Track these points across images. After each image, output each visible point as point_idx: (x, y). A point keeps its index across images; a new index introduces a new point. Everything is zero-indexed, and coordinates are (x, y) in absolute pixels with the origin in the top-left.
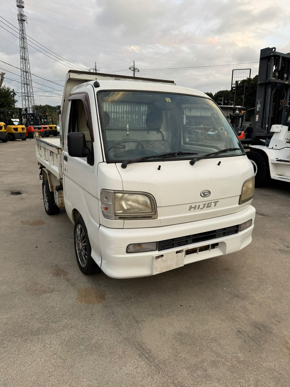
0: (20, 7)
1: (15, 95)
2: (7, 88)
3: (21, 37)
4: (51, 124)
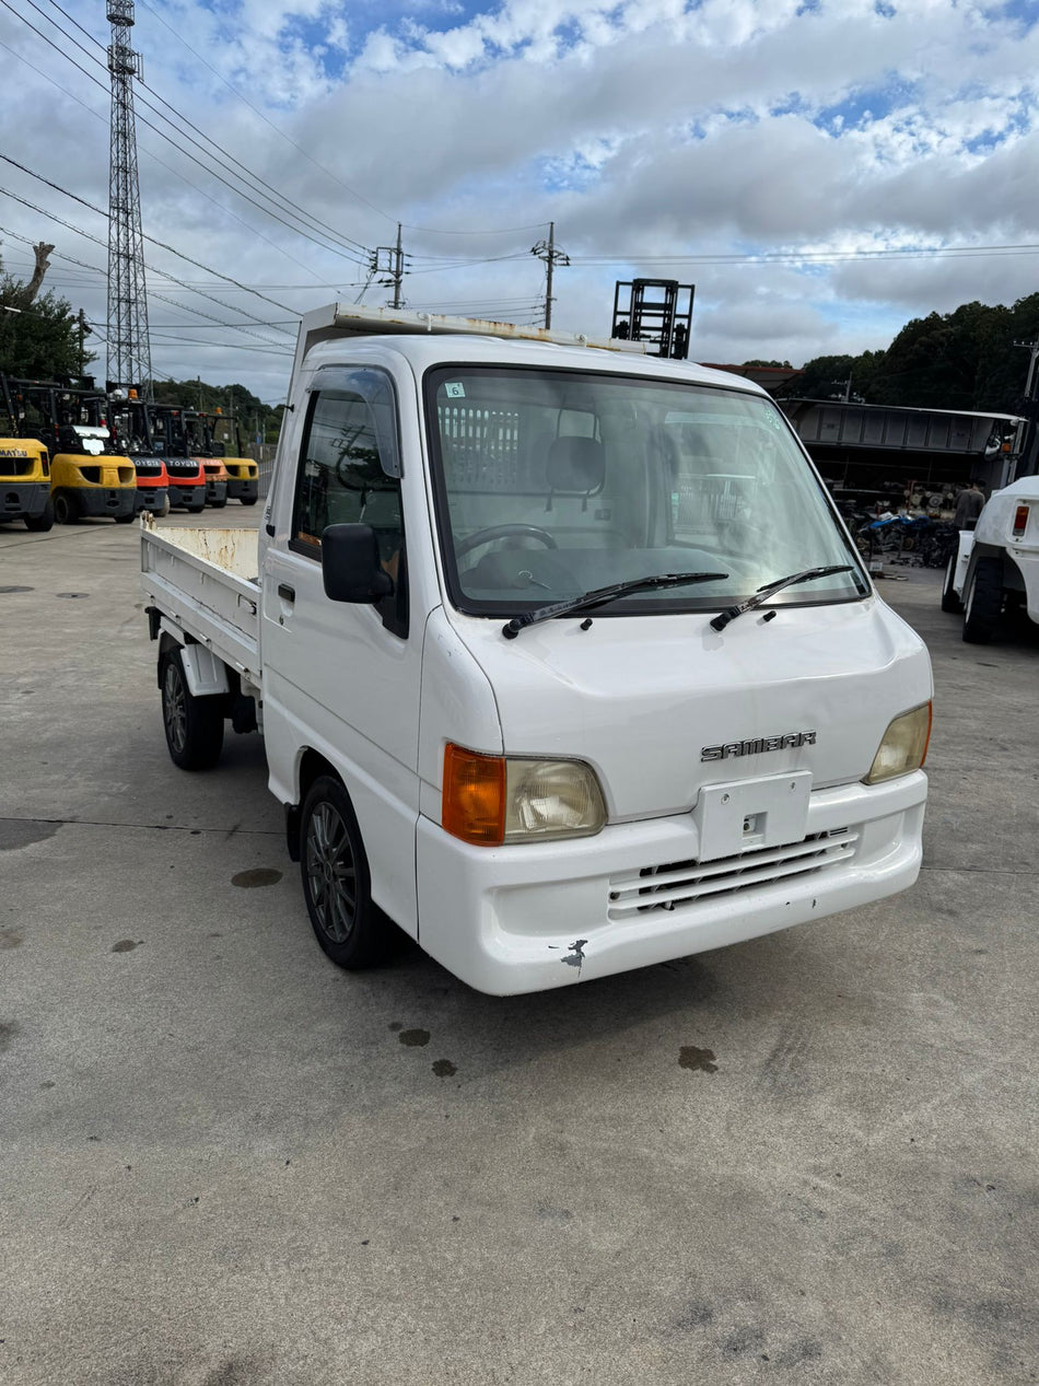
0: (118, 24)
1: (85, 333)
2: (60, 306)
3: (115, 129)
4: (235, 456)
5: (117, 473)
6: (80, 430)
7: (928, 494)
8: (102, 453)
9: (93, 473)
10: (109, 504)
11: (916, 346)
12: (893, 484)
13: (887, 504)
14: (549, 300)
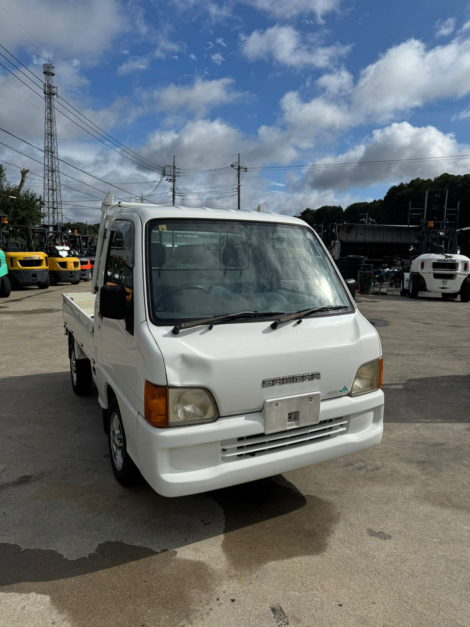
0: (48, 75)
1: (42, 206)
2: (32, 195)
3: (47, 118)
5: (73, 265)
6: (58, 248)
7: (404, 260)
8: (67, 256)
9: (64, 264)
10: (70, 277)
11: (395, 197)
12: (388, 257)
13: (386, 265)
14: (239, 186)
